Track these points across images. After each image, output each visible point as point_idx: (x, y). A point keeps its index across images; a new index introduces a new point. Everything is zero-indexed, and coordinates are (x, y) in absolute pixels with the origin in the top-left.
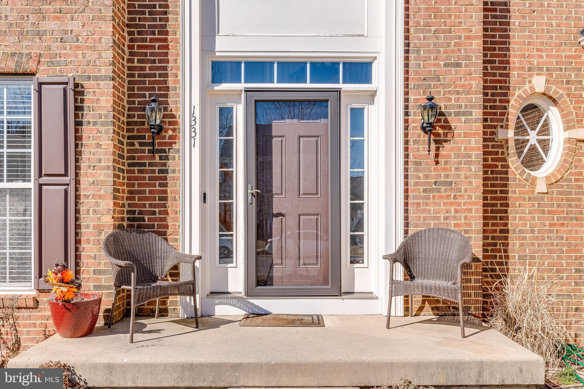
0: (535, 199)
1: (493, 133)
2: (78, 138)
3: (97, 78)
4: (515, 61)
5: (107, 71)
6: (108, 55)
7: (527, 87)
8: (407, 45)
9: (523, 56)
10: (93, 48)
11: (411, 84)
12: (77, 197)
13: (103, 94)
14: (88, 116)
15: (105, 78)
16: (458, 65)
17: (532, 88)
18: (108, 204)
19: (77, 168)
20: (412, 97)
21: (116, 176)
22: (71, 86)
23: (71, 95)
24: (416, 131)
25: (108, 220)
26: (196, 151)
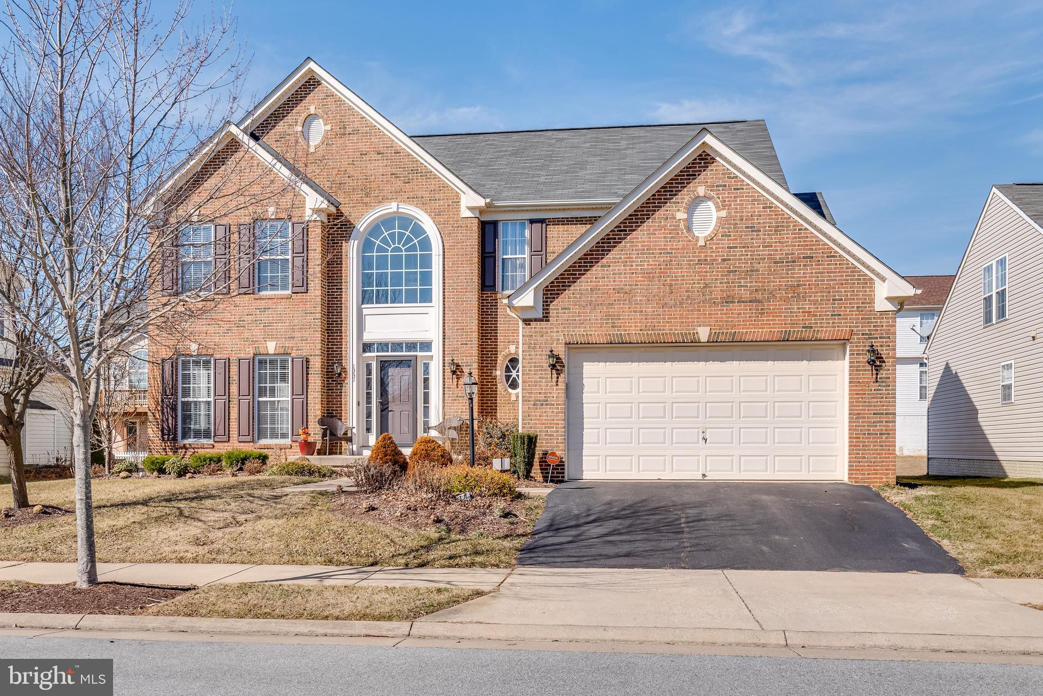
0: (511, 403)
1: (491, 373)
2: (307, 380)
3: (314, 355)
4: (500, 338)
5: (318, 352)
6: (319, 346)
7: (507, 350)
8: (444, 336)
9: (505, 336)
10: (314, 343)
11: (446, 353)
12: (307, 403)
13: (317, 362)
14: (311, 371)
15: (318, 355)
16: (466, 344)
17: (509, 351)
18: (318, 406)
19: (307, 392)
20: (446, 359)
21: (322, 395)
22: (305, 359)
23: (305, 363)
24: (448, 374)
25: (319, 413)
26: (355, 384)
